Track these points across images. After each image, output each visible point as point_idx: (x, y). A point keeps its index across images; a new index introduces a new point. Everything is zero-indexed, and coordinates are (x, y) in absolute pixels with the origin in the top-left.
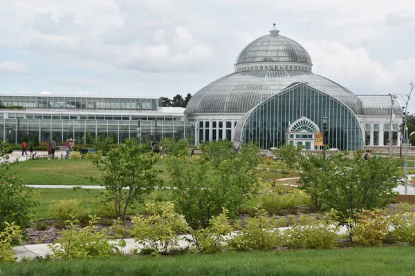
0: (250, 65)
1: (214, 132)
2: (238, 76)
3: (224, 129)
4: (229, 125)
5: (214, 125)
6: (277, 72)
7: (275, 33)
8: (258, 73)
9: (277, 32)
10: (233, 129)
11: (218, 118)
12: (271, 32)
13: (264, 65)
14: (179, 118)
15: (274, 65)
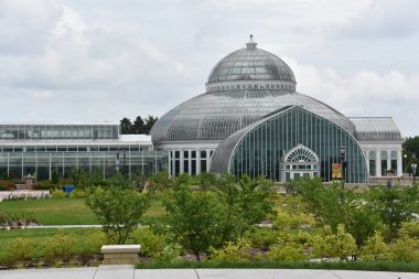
0: (225, 84)
1: (186, 163)
2: (211, 98)
3: (198, 159)
4: (203, 154)
5: (186, 154)
6: (257, 92)
7: (252, 47)
8: (236, 93)
9: (255, 45)
10: (208, 160)
11: (190, 147)
12: (248, 45)
13: (241, 83)
14: (147, 147)
15: (253, 83)
